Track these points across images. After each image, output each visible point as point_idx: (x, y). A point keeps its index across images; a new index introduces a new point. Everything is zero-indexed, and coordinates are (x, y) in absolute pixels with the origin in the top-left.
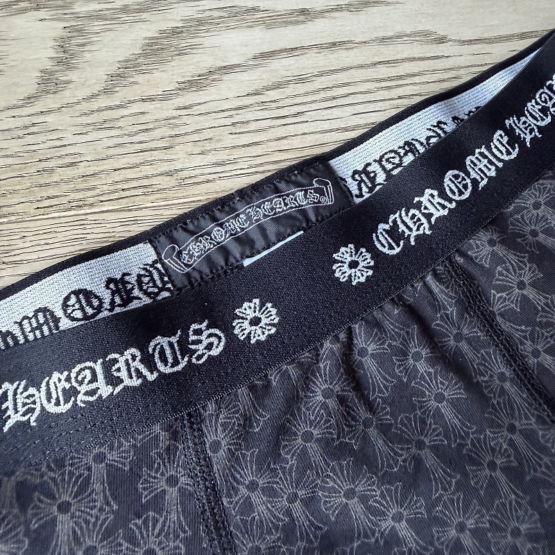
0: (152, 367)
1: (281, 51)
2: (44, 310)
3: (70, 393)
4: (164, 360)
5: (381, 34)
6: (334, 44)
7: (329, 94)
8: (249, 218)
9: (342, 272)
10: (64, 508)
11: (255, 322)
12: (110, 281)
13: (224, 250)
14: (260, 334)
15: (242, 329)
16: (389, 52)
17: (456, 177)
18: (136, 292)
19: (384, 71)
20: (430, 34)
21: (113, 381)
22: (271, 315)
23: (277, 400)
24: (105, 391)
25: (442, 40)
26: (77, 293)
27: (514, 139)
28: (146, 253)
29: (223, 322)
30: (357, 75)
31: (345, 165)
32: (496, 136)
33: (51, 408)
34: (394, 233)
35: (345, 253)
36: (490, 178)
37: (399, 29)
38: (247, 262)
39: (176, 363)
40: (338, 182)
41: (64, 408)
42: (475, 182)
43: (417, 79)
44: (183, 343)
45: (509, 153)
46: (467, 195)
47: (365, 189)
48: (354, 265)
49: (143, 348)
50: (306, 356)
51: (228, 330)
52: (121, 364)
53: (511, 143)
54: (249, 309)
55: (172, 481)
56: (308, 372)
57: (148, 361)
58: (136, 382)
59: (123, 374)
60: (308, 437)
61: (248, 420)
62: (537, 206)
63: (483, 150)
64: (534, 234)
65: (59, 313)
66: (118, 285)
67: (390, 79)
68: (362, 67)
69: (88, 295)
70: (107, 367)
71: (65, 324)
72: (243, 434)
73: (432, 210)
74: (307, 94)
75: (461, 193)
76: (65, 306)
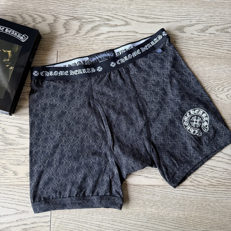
0: (87, 72)
1: (111, 32)
2: (75, 63)
3: (77, 72)
4: (88, 71)
5: (127, 31)
6: (119, 31)
7: (117, 40)
8: (101, 56)
9: (111, 65)
10: (76, 84)
11: (99, 69)
12: (83, 61)
13: (97, 60)
14: (100, 71)
15: (98, 70)
16: (128, 34)
17: (130, 55)
18: (86, 63)
19: (126, 37)
20: (136, 31)
21: (82, 72)
22: (101, 69)
23: (100, 78)
24: (81, 73)
25: (137, 33)
26: (79, 62)
27: (141, 51)
28: (88, 58)
29: (96, 68)
30: (122, 37)
31: (116, 51)
32: (138, 50)
33: (75, 74)
34: (120, 62)
35: (112, 63)
36: (135, 56)
37: (130, 30)
38: (100, 62)
39: (89, 72)
40: (114, 53)
41: (77, 74)
42: (133, 56)
43: (131, 39)
44: (91, 70)
45: (139, 53)
46: (131, 58)
47: (118, 55)
48: (113, 64)
49: (86, 69)
50: (105, 74)
51: (96, 70)
52: (83, 70)
53: (140, 52)
54: (99, 68)
55: (87, 84)
56: (104, 76)
57: (86, 71)
58: (85, 73)
59: (83, 72)
60: (103, 83)
61: (96, 80)
62: (140, 61)
63: (136, 52)
64: (139, 65)
65: (77, 64)
66: (84, 62)
67: (127, 38)
68: (123, 36)
69: (80, 62)
70: (82, 70)
71: (77, 65)
72: (96, 81)
73: (125, 59)
74: (113, 39)
75: (130, 57)
76: (77, 63)
